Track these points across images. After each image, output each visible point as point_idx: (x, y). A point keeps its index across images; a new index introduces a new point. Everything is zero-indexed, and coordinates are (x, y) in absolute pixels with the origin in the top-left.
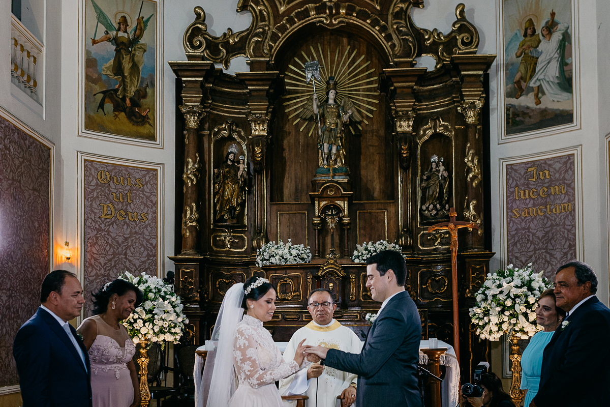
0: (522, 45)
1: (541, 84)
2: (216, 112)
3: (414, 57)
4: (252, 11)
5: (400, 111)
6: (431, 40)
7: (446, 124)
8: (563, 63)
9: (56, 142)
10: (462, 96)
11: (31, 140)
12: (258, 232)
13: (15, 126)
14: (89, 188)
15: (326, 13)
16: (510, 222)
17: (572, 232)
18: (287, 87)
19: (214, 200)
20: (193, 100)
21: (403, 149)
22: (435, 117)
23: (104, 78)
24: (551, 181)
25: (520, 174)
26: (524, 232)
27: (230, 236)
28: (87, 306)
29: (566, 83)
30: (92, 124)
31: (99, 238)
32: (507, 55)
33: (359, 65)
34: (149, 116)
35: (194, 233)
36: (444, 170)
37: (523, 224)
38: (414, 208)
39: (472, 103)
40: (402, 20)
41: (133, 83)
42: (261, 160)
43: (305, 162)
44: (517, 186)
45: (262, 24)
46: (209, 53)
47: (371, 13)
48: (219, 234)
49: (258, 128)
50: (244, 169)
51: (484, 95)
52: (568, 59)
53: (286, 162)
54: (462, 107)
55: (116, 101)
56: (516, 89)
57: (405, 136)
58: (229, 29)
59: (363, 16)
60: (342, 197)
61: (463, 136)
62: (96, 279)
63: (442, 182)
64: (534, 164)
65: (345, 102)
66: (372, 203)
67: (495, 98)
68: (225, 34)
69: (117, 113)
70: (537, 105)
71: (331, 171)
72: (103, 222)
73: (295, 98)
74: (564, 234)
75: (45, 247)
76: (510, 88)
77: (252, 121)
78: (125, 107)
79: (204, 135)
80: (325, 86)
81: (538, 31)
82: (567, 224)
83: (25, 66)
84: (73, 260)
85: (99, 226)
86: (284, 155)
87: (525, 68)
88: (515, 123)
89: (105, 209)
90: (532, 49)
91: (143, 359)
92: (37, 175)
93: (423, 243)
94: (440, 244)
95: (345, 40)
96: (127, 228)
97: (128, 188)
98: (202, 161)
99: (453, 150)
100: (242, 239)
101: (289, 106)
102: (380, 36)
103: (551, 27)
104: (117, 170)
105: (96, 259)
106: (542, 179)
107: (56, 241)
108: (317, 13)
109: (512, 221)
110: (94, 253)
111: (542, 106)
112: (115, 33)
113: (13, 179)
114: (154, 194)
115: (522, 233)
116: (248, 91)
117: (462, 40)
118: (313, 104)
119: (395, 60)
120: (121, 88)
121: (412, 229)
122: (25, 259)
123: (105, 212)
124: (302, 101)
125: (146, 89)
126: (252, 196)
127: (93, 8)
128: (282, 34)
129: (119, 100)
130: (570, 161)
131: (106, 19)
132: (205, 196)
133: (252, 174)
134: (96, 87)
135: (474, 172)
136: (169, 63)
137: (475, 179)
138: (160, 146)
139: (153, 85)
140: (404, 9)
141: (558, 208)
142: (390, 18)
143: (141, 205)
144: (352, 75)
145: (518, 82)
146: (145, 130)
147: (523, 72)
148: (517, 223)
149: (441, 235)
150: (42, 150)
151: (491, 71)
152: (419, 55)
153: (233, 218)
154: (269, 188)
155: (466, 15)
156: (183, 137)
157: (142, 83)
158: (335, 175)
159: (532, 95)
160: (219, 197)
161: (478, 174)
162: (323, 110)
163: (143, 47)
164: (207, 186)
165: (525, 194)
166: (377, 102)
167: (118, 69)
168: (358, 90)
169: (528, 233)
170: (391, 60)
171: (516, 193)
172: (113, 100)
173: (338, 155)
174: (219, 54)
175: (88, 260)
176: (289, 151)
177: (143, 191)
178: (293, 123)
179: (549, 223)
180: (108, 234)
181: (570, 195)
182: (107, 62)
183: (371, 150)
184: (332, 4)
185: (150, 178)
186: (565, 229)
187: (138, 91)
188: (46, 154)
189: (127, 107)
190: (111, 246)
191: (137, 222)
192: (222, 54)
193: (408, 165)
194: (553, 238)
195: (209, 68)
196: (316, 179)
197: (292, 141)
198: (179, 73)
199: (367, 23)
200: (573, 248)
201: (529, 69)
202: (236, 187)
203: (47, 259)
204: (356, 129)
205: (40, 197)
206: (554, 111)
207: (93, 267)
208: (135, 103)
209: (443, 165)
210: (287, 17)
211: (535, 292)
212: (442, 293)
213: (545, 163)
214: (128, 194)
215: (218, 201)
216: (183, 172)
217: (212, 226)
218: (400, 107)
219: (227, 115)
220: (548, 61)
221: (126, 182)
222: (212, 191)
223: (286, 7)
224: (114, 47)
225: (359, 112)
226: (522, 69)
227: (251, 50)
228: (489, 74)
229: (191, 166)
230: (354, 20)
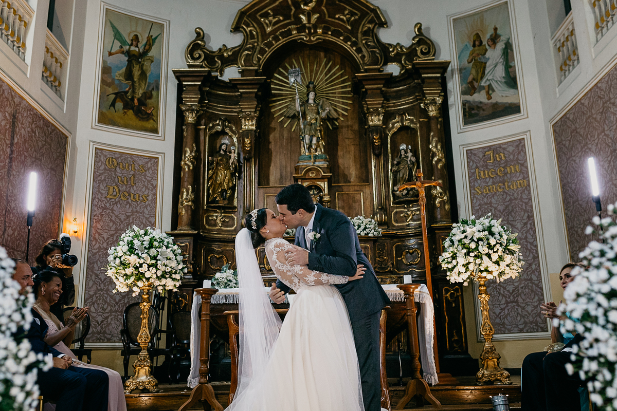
0: (472, 53)
1: (490, 84)
2: (211, 111)
3: (381, 65)
4: (244, 31)
5: (371, 108)
6: (395, 51)
7: (411, 118)
8: (507, 66)
9: (73, 131)
10: (424, 95)
11: (53, 128)
12: (247, 211)
13: (41, 115)
14: (98, 172)
15: (305, 32)
16: (474, 199)
17: (529, 204)
18: (273, 92)
19: (208, 184)
20: (192, 100)
21: (375, 139)
22: (402, 113)
23: (116, 82)
24: (506, 161)
25: (479, 157)
26: (486, 207)
27: (221, 215)
28: (89, 276)
29: (511, 81)
30: (104, 119)
31: (104, 215)
32: (460, 62)
33: (334, 74)
34: (153, 113)
35: (189, 211)
36: (412, 156)
37: (485, 200)
38: (387, 190)
39: (433, 100)
40: (369, 36)
41: (141, 87)
42: (250, 149)
43: (289, 153)
44: (477, 167)
45: (251, 41)
46: (206, 64)
47: (344, 32)
48: (212, 214)
49: (247, 124)
50: (235, 157)
51: (443, 94)
52: (511, 62)
53: (271, 153)
54: (424, 103)
55: (126, 101)
56: (470, 88)
57: (376, 129)
58: (224, 45)
59: (336, 34)
60: (322, 179)
61: (427, 127)
62: (98, 252)
63: (411, 166)
64: (490, 148)
65: (323, 102)
66: (349, 185)
67: (453, 97)
68: (220, 49)
69: (126, 111)
70: (489, 100)
71: (312, 158)
72: (108, 201)
73: (279, 100)
74: (522, 206)
75: (56, 220)
76: (465, 88)
77: (242, 117)
78: (133, 106)
79: (201, 129)
80: (305, 90)
81: (485, 42)
82: (524, 198)
83: (53, 69)
84: (80, 234)
85: (105, 205)
86: (270, 147)
87: (476, 71)
88: (471, 116)
89: (111, 190)
90: (480, 56)
91: (145, 304)
92: (55, 157)
93: (397, 220)
94: (412, 220)
95: (322, 54)
96: (130, 207)
97: (132, 173)
98: (198, 151)
99: (419, 139)
100: (233, 219)
101: (274, 107)
102: (352, 49)
103: (494, 39)
104: (123, 158)
105: (100, 234)
106: (499, 160)
107: (66, 216)
108: (298, 33)
109: (475, 197)
110: (98, 229)
111: (493, 101)
112: (128, 47)
113: (35, 158)
114: (155, 178)
115: (485, 207)
116: (239, 93)
117: (421, 50)
118: (295, 104)
119: (365, 67)
120: (130, 91)
121: (386, 208)
122: (39, 227)
123: (110, 193)
124: (285, 103)
125: (151, 91)
126: (241, 181)
127: (111, 28)
128: (269, 49)
129: (129, 100)
130: (521, 145)
131: (121, 36)
132: (200, 180)
133: (242, 162)
134: (110, 89)
135: (439, 156)
136: (173, 71)
137: (439, 162)
138: (162, 138)
139: (157, 88)
140: (371, 28)
141: (514, 184)
142: (360, 35)
143: (142, 188)
144: (328, 81)
145: (471, 83)
146: (149, 124)
147: (474, 74)
148: (479, 200)
149: (412, 212)
150: (61, 137)
151: (448, 75)
152: (385, 64)
153: (224, 199)
154: (257, 174)
155: (423, 31)
156: (182, 131)
157: (148, 86)
158: (315, 161)
159: (483, 93)
160: (212, 182)
161: (442, 158)
162: (304, 108)
163: (151, 58)
164: (202, 172)
165: (484, 174)
166: (351, 102)
167: (129, 75)
168: (335, 93)
169: (490, 208)
170: (361, 68)
171: (477, 173)
172: (123, 100)
173: (318, 146)
174: (215, 65)
175: (93, 235)
176: (275, 144)
177: (145, 175)
178: (278, 120)
179: (508, 198)
180: (112, 213)
181: (524, 173)
182: (120, 70)
183: (347, 141)
184: (311, 25)
185: (151, 164)
186: (523, 202)
187: (144, 93)
188: (63, 141)
189: (135, 106)
190: (114, 223)
191: (139, 203)
192: (217, 65)
193: (380, 152)
194: (513, 211)
195: (206, 74)
196: (299, 164)
197: (277, 135)
198: (181, 79)
199: (341, 39)
200: (532, 219)
201: (479, 71)
202: (228, 173)
203: (57, 230)
204: (333, 124)
205: (56, 176)
206: (503, 104)
207: (96, 240)
208: (142, 102)
209: (411, 152)
210: (273, 36)
211: (495, 236)
212: (416, 264)
213: (500, 147)
214: (132, 178)
215: (211, 185)
216: (181, 160)
217: (205, 206)
218: (371, 104)
219: (221, 113)
220: (494, 65)
221: (130, 168)
222: (206, 176)
223: (272, 28)
224: (127, 58)
225: (336, 110)
226: (474, 72)
227: (243, 62)
228: (445, 77)
229: (188, 154)
230: (330, 37)
